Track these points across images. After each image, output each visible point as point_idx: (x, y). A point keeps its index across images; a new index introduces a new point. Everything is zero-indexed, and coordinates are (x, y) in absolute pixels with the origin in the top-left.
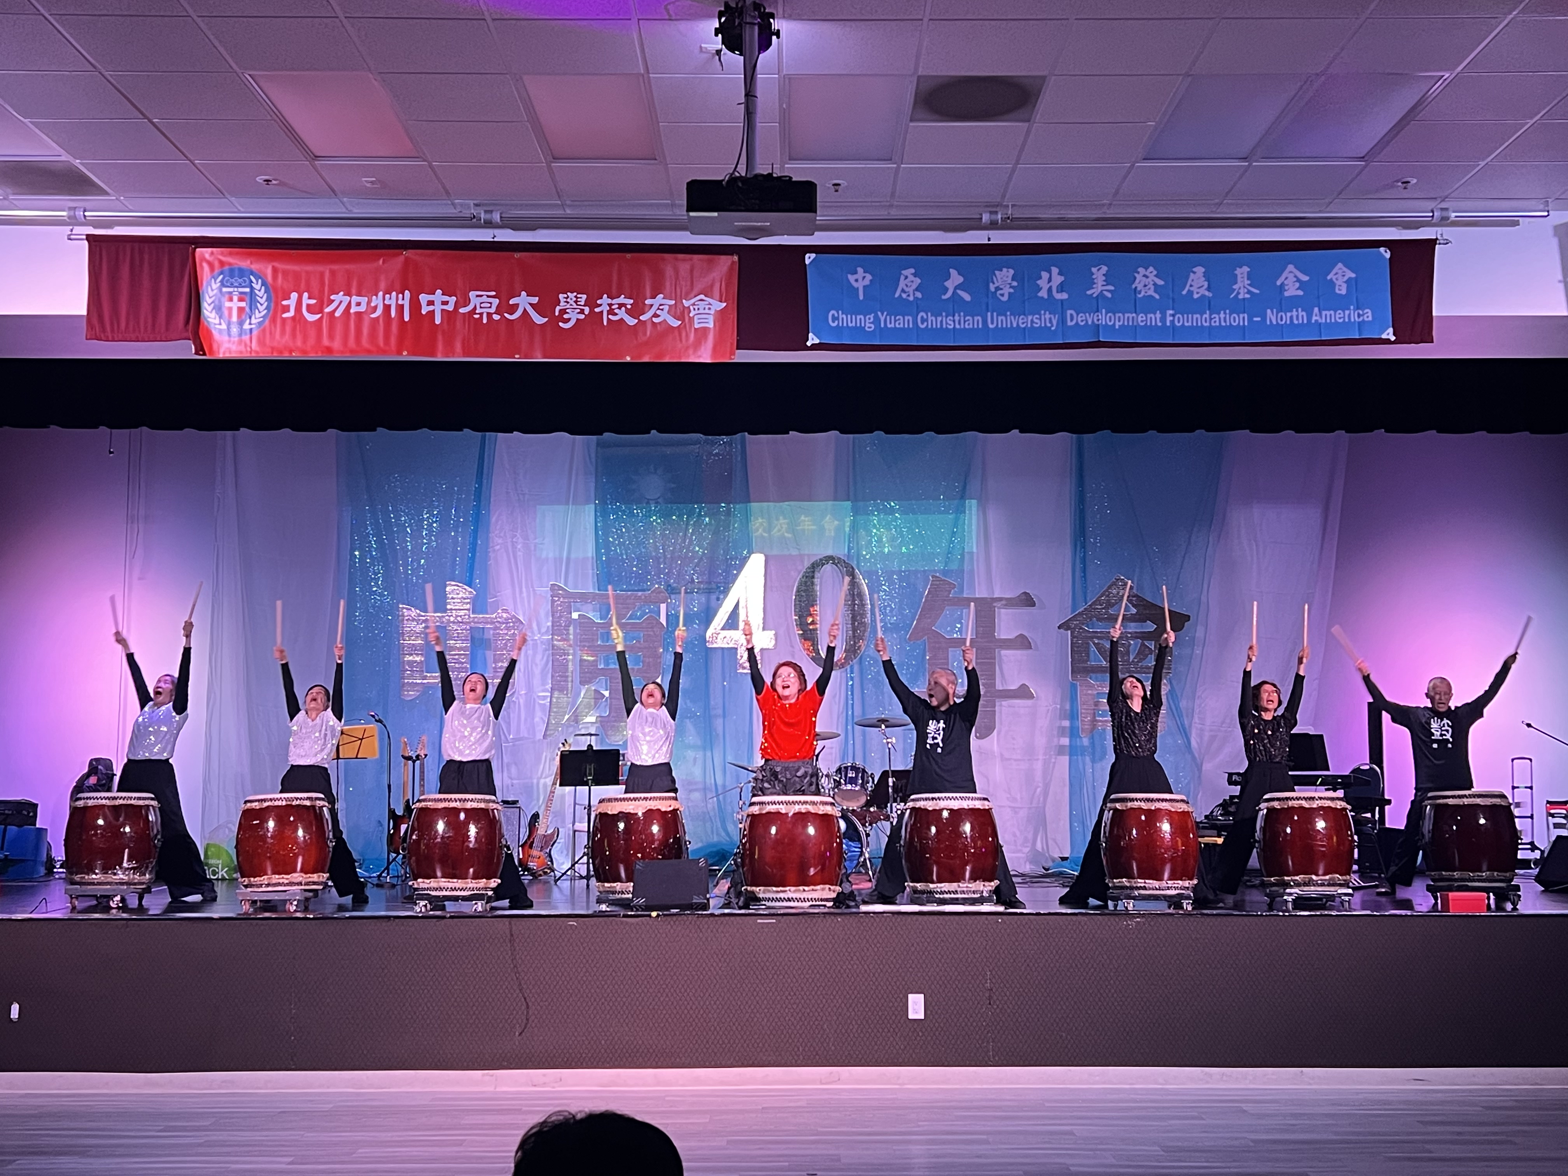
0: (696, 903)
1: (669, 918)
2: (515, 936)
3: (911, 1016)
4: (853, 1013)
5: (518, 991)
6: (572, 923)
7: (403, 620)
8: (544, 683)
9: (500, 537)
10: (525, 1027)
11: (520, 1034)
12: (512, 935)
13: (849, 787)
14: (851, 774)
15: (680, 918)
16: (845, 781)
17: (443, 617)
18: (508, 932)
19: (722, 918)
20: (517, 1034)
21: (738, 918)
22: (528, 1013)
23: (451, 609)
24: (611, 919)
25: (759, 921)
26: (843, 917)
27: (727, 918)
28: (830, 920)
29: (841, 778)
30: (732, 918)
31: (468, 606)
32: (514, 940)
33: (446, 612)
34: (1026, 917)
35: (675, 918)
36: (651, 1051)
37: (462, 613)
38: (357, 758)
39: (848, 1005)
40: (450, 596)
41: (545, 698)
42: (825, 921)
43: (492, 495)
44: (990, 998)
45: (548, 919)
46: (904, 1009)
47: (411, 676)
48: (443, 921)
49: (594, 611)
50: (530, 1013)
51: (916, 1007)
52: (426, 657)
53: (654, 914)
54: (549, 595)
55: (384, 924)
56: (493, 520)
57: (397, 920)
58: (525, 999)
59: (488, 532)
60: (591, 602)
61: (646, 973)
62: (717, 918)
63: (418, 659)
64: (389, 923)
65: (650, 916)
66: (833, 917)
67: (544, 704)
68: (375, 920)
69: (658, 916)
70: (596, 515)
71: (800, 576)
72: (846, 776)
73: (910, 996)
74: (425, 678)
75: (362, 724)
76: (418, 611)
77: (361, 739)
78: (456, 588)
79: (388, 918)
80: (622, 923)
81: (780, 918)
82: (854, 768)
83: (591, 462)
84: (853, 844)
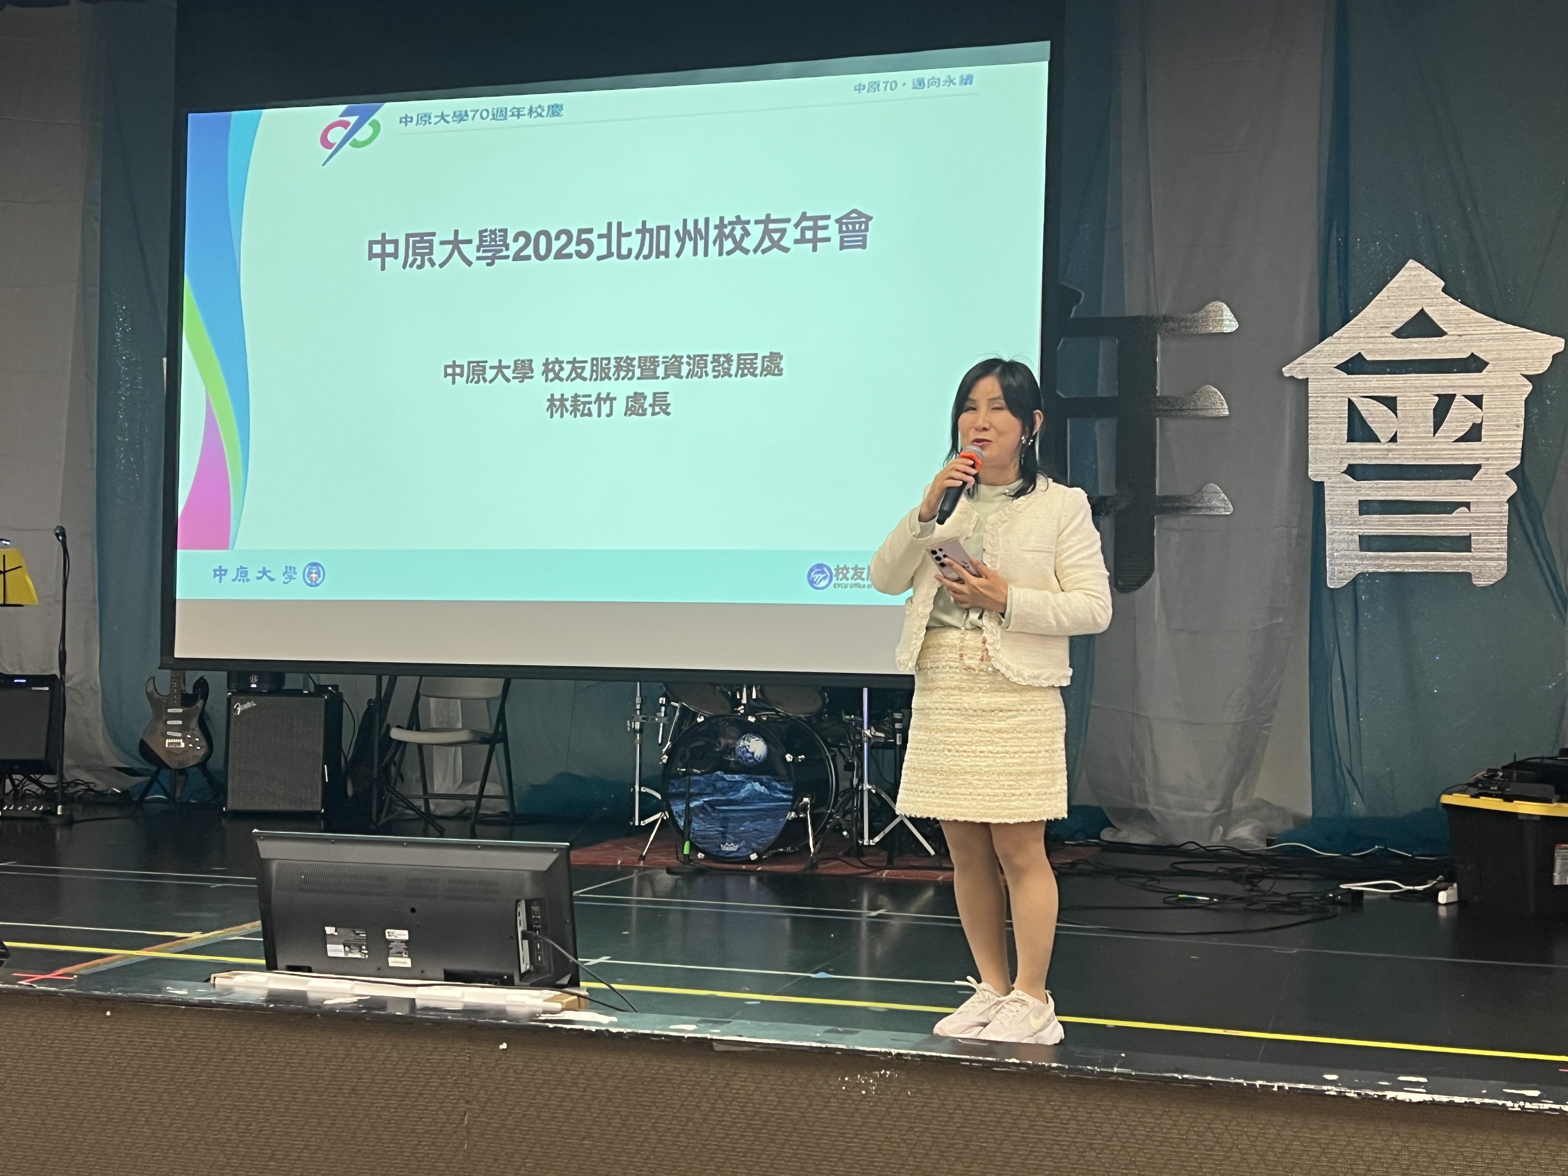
84: (779, 786)
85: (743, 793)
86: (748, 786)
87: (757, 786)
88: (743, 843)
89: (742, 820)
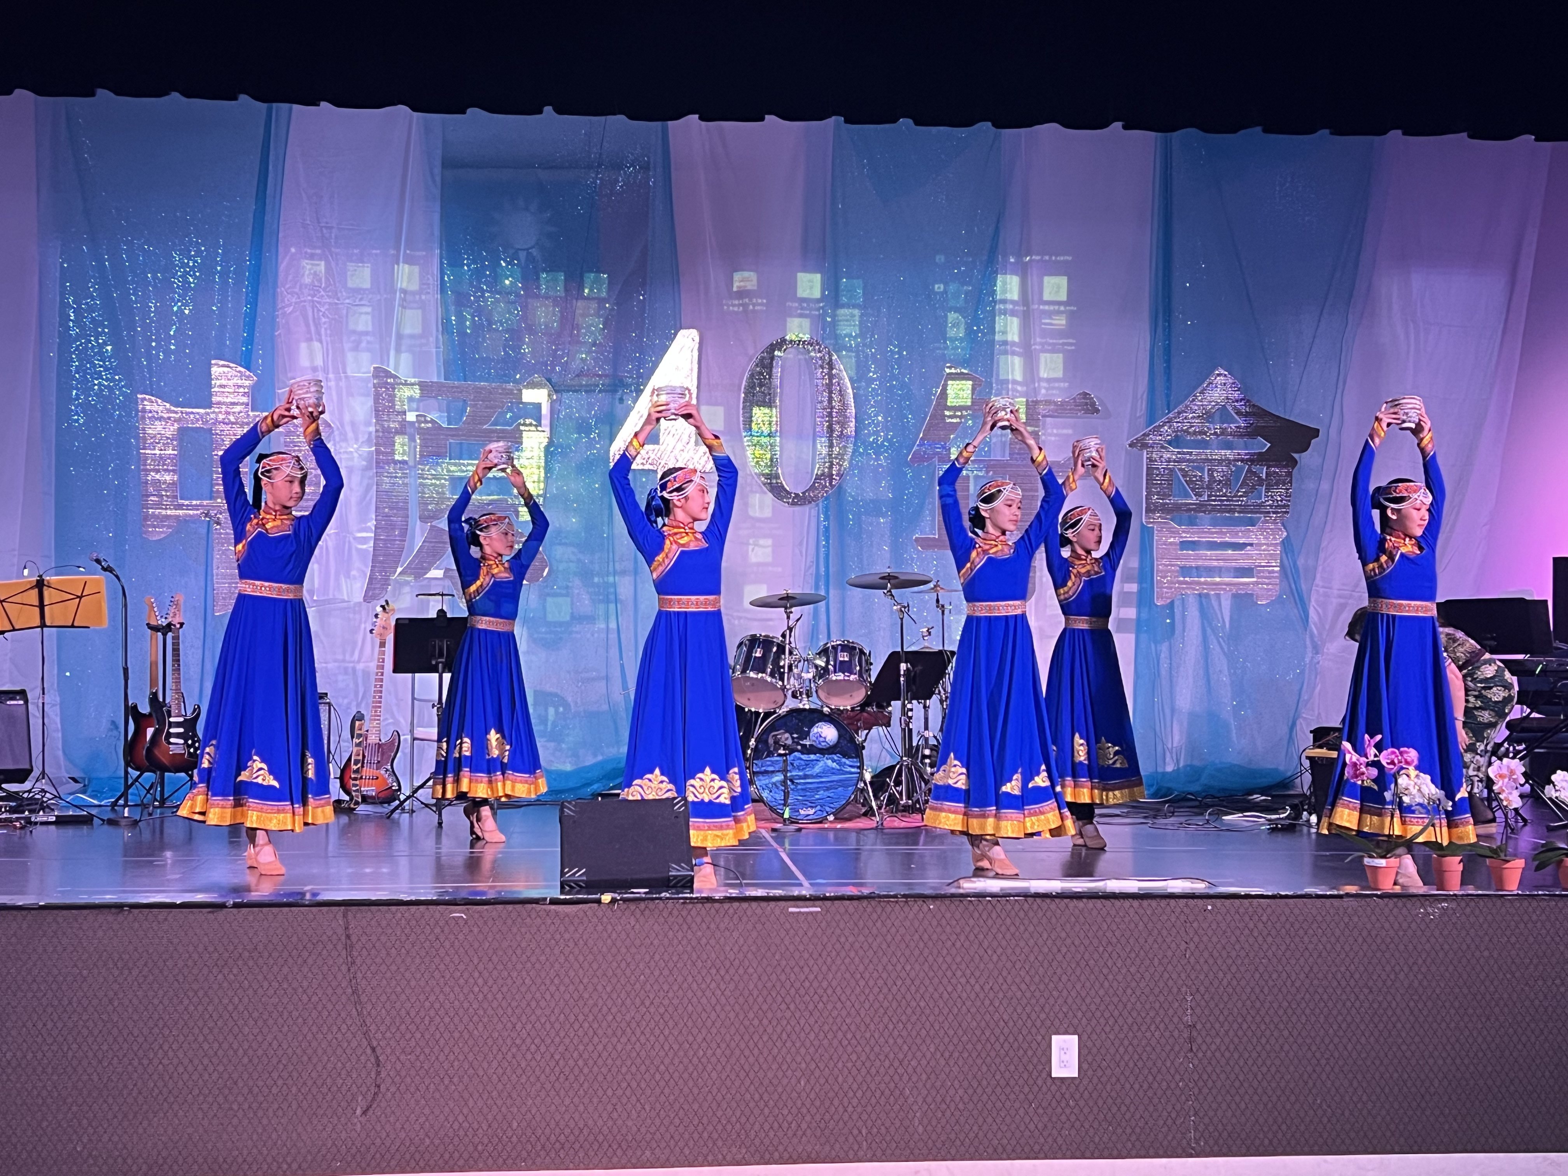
0: (675, 877)
1: (632, 906)
2: (354, 938)
3: (1057, 1072)
4: (956, 1069)
5: (359, 1035)
6: (458, 913)
7: (143, 418)
8: (363, 519)
9: (292, 294)
10: (374, 1099)
11: (364, 1113)
12: (348, 937)
13: (840, 676)
14: (844, 657)
15: (651, 905)
16: (834, 666)
17: (208, 414)
18: (340, 931)
19: (726, 906)
20: (359, 1112)
21: (754, 904)
22: (378, 1073)
23: (219, 403)
24: (529, 906)
25: (791, 910)
26: (938, 903)
27: (736, 905)
28: (916, 908)
29: (827, 663)
30: (745, 905)
31: (245, 400)
32: (352, 946)
33: (210, 407)
34: (1255, 901)
35: (642, 905)
36: (601, 1138)
37: (238, 409)
38: (73, 626)
39: (947, 1054)
40: (218, 383)
41: (365, 540)
42: (906, 909)
43: (281, 228)
44: (1191, 1040)
45: (413, 908)
46: (1043, 1060)
47: (158, 505)
48: (221, 914)
49: (440, 410)
50: (383, 1075)
51: (1064, 1057)
52: (180, 477)
53: (606, 898)
54: (371, 385)
55: (110, 918)
56: (282, 267)
57: (136, 911)
58: (373, 1050)
59: (275, 285)
60: (435, 397)
61: (591, 1002)
62: (717, 905)
63: (168, 478)
64: (120, 918)
65: (599, 901)
66: (920, 902)
67: (366, 550)
68: (95, 912)
69: (613, 901)
70: (442, 263)
71: (752, 365)
72: (835, 660)
73: (1054, 1037)
74: (180, 507)
75: (82, 573)
76: (168, 405)
77: (80, 597)
78: (226, 369)
79: (119, 907)
80: (548, 913)
81: (828, 903)
82: (848, 648)
83: (434, 181)
84: (847, 762)
85: (817, 769)
86: (821, 764)
87: (829, 762)
88: (819, 808)
89: (817, 789)
